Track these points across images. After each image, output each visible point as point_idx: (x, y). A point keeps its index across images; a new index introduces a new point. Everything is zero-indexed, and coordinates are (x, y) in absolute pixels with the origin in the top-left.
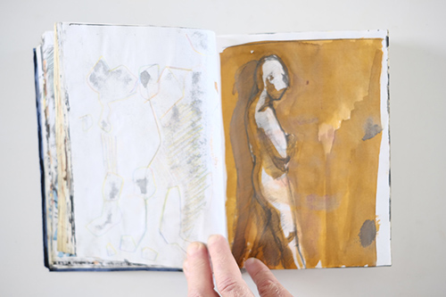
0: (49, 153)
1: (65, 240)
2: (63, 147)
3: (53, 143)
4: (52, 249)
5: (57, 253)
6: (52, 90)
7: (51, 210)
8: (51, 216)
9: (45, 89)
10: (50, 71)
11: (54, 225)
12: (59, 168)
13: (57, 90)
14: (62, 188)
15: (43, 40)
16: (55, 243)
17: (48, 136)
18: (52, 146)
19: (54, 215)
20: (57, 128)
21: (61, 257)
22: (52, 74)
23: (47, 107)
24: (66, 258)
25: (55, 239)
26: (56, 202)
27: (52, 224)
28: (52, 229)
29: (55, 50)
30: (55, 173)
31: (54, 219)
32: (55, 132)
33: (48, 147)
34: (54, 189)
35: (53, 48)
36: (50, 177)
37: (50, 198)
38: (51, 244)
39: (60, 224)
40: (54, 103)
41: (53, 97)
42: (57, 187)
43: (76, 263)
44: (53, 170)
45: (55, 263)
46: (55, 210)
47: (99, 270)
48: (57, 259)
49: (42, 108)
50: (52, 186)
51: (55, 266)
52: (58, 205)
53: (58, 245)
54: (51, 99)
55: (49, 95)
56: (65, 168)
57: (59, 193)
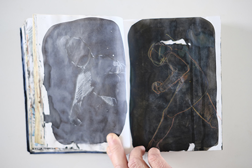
0: (29, 87)
1: (39, 137)
2: (38, 84)
3: (32, 81)
4: (31, 141)
5: (34, 143)
6: (31, 51)
7: (31, 119)
8: (31, 122)
9: (27, 50)
10: (30, 40)
11: (33, 127)
12: (36, 96)
13: (35, 52)
14: (38, 107)
15: (26, 23)
16: (33, 138)
17: (29, 77)
18: (32, 83)
19: (33, 122)
20: (35, 73)
21: (37, 145)
22: (32, 42)
23: (28, 61)
24: (39, 146)
25: (33, 135)
26: (34, 114)
27: (31, 127)
28: (31, 130)
29: (33, 29)
30: (33, 98)
31: (33, 124)
32: (33, 75)
33: (29, 83)
34: (33, 107)
35: (32, 28)
36: (30, 100)
37: (30, 112)
38: (31, 138)
39: (37, 127)
40: (33, 59)
41: (32, 55)
42: (34, 106)
43: (45, 148)
44: (32, 96)
45: (33, 149)
46: (33, 119)
47: (58, 153)
48: (34, 147)
49: (26, 61)
50: (31, 105)
51: (33, 150)
52: (35, 116)
53: (35, 139)
54: (31, 57)
55: (30, 54)
56: (39, 96)
57: (36, 110)
